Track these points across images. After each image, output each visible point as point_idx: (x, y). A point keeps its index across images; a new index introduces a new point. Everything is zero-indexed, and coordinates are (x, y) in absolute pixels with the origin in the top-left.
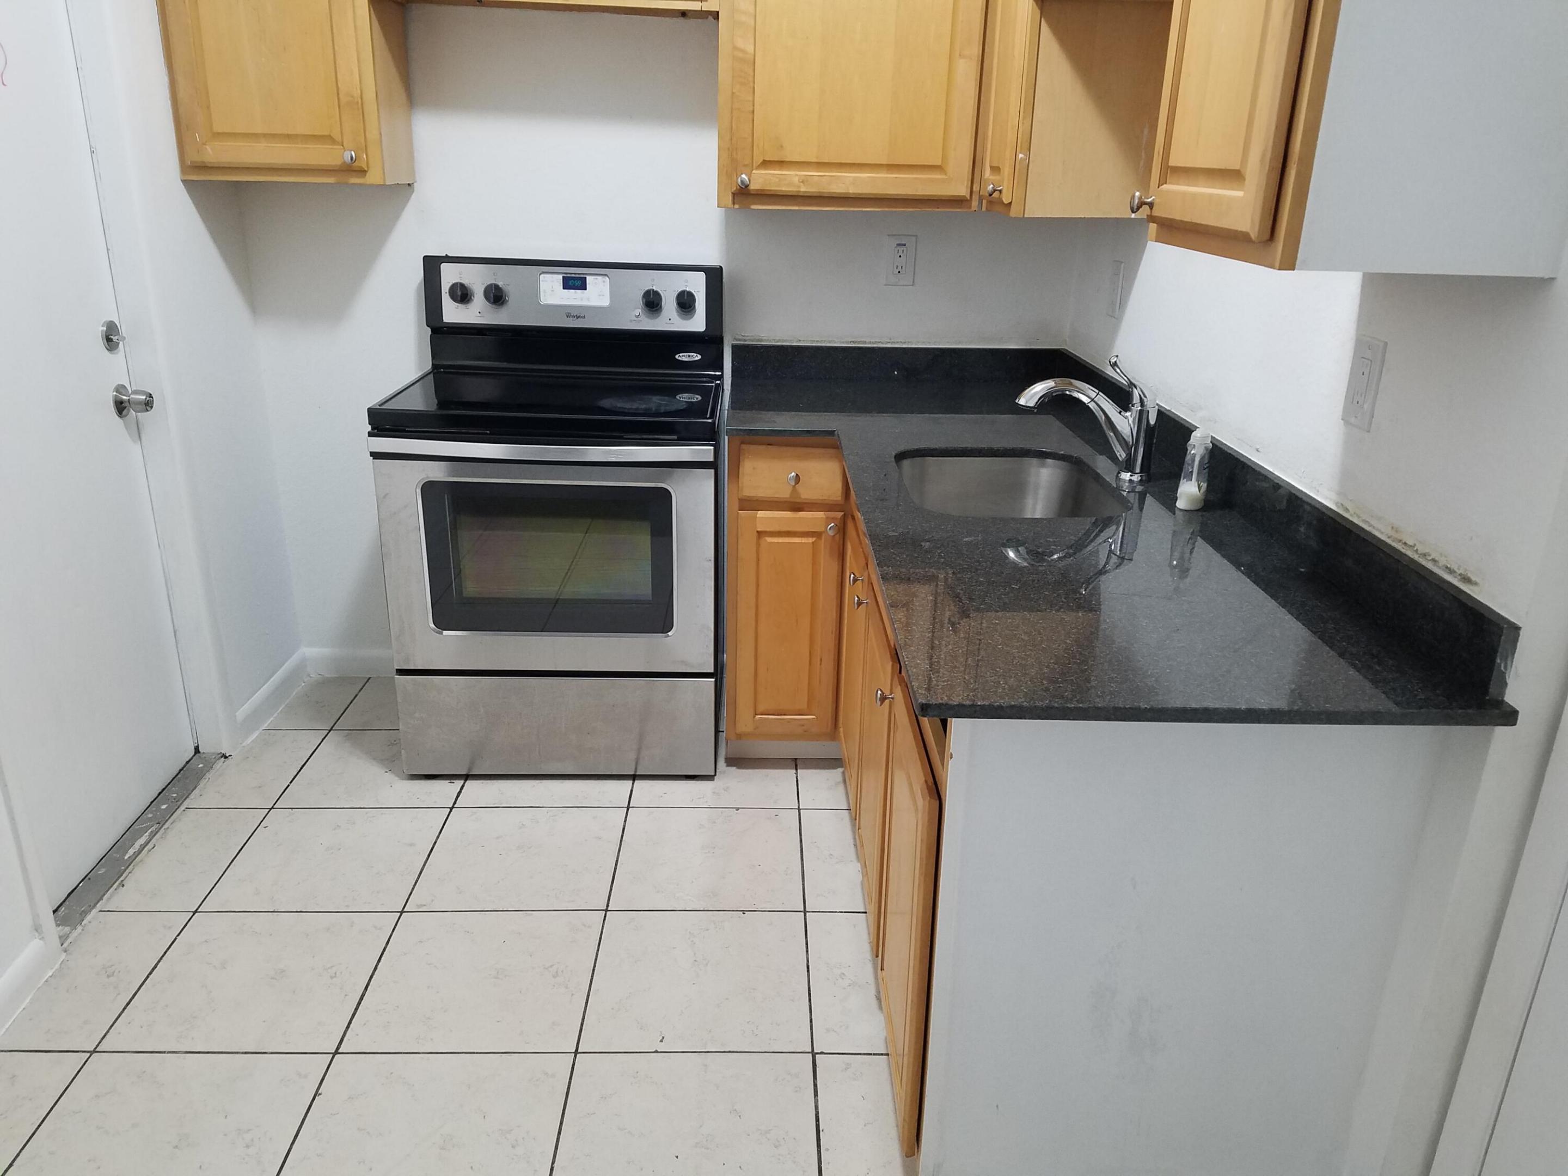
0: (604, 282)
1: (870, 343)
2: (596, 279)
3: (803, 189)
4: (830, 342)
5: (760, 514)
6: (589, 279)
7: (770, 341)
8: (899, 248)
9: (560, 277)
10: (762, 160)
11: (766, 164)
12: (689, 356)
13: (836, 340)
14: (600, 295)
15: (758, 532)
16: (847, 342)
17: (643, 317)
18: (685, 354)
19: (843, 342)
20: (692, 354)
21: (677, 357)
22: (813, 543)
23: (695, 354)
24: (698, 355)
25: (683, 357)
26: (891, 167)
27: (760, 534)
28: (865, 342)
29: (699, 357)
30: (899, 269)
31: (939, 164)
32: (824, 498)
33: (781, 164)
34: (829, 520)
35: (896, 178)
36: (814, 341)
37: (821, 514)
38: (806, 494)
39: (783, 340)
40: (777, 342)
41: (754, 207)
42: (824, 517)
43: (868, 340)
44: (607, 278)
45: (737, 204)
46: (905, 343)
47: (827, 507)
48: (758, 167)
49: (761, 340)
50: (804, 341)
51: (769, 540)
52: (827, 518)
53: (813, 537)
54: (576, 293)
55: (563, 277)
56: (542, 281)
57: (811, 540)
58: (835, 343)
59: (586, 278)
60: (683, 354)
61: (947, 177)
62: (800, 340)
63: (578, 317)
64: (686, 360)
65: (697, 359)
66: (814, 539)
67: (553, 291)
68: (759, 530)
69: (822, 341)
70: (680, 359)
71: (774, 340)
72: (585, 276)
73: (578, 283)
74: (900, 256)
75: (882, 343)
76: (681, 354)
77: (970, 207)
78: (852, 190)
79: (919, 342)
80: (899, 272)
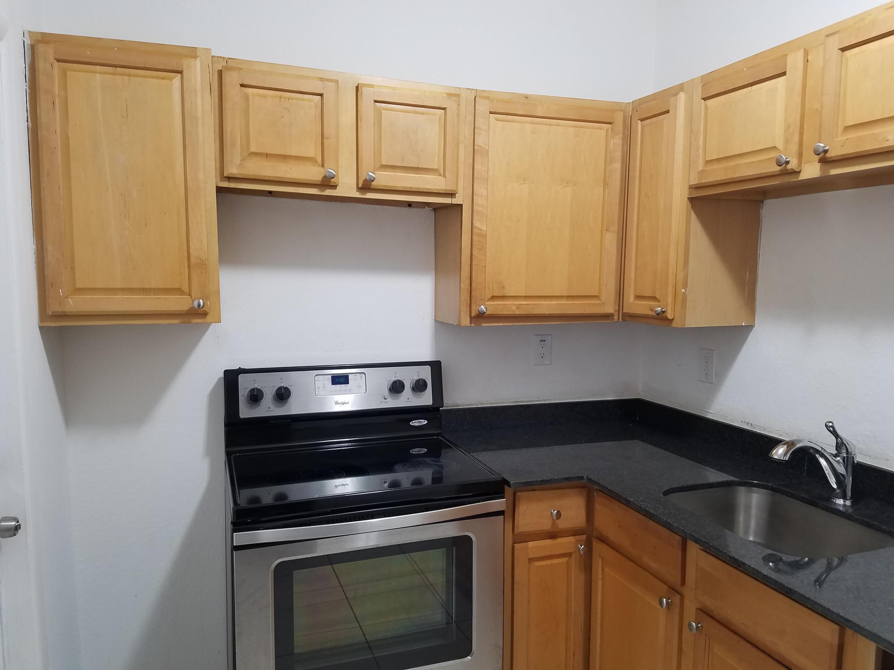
0: (361, 377)
1: (526, 402)
2: (356, 375)
3: (517, 312)
4: (501, 403)
5: (531, 544)
6: (350, 377)
7: (463, 406)
8: (542, 343)
9: (330, 377)
10: (491, 296)
11: (493, 298)
12: (419, 422)
13: (505, 401)
14: (358, 387)
15: (529, 559)
16: (512, 402)
17: (389, 399)
18: (416, 421)
19: (510, 403)
20: (421, 420)
21: (411, 423)
22: (567, 561)
23: (423, 420)
24: (425, 421)
25: (415, 423)
26: (569, 297)
27: (531, 560)
28: (523, 401)
29: (426, 422)
30: (542, 355)
31: (597, 294)
32: (574, 526)
33: (503, 297)
34: (578, 542)
35: (573, 304)
36: (492, 403)
37: (571, 539)
38: (562, 524)
39: (472, 404)
40: (468, 406)
41: (483, 325)
42: (574, 540)
43: (524, 400)
44: (364, 375)
45: (473, 323)
46: (547, 400)
47: (575, 532)
48: (488, 301)
49: (458, 406)
50: (485, 403)
51: (537, 564)
52: (576, 541)
53: (566, 557)
54: (341, 386)
55: (332, 376)
56: (316, 381)
57: (565, 560)
58: (505, 403)
59: (348, 376)
60: (415, 421)
61: (600, 302)
62: (483, 403)
63: (343, 404)
64: (417, 425)
65: (425, 423)
66: (567, 558)
67: (324, 387)
68: (530, 557)
69: (497, 402)
70: (413, 424)
71: (467, 404)
72: (347, 374)
73: (342, 380)
74: (542, 348)
75: (534, 401)
76: (413, 422)
77: (614, 319)
78: (547, 312)
79: (555, 399)
80: (542, 357)
